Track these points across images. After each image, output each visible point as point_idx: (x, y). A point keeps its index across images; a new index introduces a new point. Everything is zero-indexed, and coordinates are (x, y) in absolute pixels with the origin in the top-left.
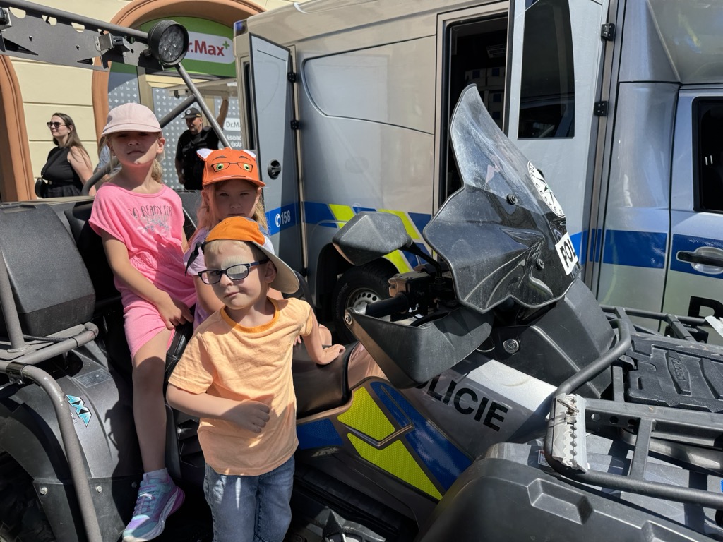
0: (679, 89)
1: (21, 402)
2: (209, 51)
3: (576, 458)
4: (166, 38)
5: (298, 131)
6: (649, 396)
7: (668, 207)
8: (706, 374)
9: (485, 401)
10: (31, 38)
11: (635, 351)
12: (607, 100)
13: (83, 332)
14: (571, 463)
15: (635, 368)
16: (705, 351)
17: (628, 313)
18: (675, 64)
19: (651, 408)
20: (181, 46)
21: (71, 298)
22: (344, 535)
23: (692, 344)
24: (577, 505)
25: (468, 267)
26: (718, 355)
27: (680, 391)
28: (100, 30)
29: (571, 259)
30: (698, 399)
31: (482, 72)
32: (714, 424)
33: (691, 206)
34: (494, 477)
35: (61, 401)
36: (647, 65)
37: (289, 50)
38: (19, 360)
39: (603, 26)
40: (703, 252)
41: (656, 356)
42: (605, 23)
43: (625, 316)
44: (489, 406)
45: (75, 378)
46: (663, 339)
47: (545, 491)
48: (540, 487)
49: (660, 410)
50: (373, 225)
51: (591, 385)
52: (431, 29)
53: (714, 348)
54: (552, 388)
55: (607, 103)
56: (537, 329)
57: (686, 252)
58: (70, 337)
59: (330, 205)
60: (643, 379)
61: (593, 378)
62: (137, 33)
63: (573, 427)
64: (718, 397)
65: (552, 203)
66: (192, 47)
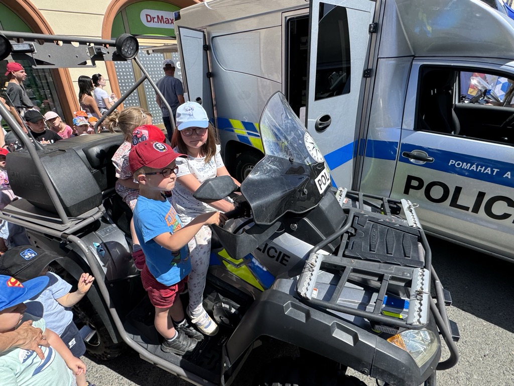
0: (413, 59)
1: (71, 249)
2: (166, 21)
5: (211, 78)
6: (354, 254)
7: (400, 127)
8: (387, 239)
9: (280, 253)
10: (49, 56)
11: (358, 224)
12: (371, 68)
13: (98, 212)
14: (305, 295)
15: (354, 235)
16: (392, 223)
17: (364, 195)
18: (411, 44)
19: (353, 260)
20: (135, 48)
21: (90, 196)
22: (223, 304)
23: (388, 217)
24: (305, 313)
26: (398, 225)
27: (370, 250)
28: (88, 44)
29: (325, 184)
30: (377, 255)
33: (412, 127)
34: (271, 301)
35: (87, 251)
37: (203, 32)
38: (67, 232)
39: (370, 25)
40: (416, 153)
41: (367, 226)
42: (371, 23)
43: (361, 198)
44: (282, 255)
45: (97, 232)
46: (375, 215)
47: (292, 307)
48: (290, 305)
49: (357, 262)
50: (214, 186)
51: (330, 245)
52: (279, 21)
53: (398, 220)
54: (313, 247)
55: (371, 70)
56: (306, 219)
57: (408, 152)
58: (91, 216)
59: (231, 120)
60: (355, 242)
61: (332, 242)
62: (109, 42)
63: (311, 273)
64: (388, 253)
65: (316, 156)
66: (156, 20)
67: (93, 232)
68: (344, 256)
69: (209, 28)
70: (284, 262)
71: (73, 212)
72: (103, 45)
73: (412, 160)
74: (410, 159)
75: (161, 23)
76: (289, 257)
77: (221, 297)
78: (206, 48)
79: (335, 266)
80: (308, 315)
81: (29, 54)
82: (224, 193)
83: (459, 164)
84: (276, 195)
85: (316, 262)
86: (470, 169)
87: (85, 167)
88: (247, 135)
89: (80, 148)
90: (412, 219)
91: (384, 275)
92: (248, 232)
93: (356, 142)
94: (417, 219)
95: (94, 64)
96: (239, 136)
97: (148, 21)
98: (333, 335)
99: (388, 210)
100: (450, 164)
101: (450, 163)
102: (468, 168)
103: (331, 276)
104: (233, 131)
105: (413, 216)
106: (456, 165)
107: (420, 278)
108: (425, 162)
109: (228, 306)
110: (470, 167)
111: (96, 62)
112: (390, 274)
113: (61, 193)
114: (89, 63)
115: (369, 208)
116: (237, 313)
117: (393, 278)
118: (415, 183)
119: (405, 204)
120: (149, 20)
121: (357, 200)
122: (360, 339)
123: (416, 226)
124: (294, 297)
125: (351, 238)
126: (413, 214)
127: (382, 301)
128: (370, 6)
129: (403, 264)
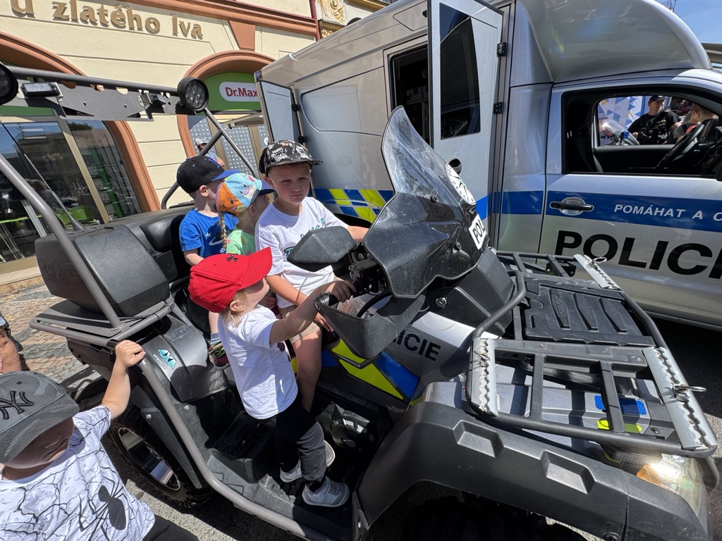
0: (552, 87)
2: (249, 94)
3: (490, 405)
4: (190, 91)
6: (540, 334)
7: (544, 172)
8: (579, 307)
9: (425, 342)
10: (85, 104)
12: (502, 101)
13: (164, 307)
14: (485, 408)
15: (528, 306)
16: (577, 286)
17: (520, 255)
18: (549, 67)
19: (542, 344)
20: (203, 95)
21: (150, 287)
22: (344, 420)
23: (565, 279)
24: (491, 440)
25: (400, 267)
26: (585, 288)
27: (562, 326)
28: (140, 91)
29: (481, 236)
30: (575, 332)
31: (419, 89)
32: (588, 356)
33: (559, 169)
34: (429, 423)
36: (530, 72)
37: (290, 89)
38: (116, 338)
39: (498, 45)
40: (567, 201)
41: (542, 293)
42: (499, 43)
43: (518, 259)
44: (428, 345)
45: (165, 335)
46: (546, 278)
47: (467, 430)
48: (463, 427)
49: (549, 346)
50: (320, 242)
51: (499, 325)
52: (380, 62)
53: (582, 282)
54: (470, 329)
55: (502, 104)
56: (458, 289)
57: (557, 202)
58: (153, 314)
59: (330, 190)
60: (534, 317)
61: (500, 320)
62: (170, 90)
63: (486, 371)
64: (590, 328)
65: (465, 195)
66: (237, 93)
67: (160, 336)
68: (525, 337)
69: (297, 85)
70: (432, 355)
71: (126, 310)
72: (162, 93)
73: (564, 211)
75: (243, 96)
76: (439, 347)
77: (341, 410)
78: (296, 108)
79: (516, 355)
80: (497, 444)
81: (53, 99)
83: (628, 209)
84: (420, 250)
85: (487, 351)
86: (645, 213)
87: (142, 248)
88: (352, 206)
89: (136, 225)
90: (602, 279)
91: (599, 362)
93: (490, 196)
94: (609, 278)
96: (342, 208)
97: (228, 95)
98: (548, 477)
99: (562, 271)
100: (615, 211)
101: (616, 209)
102: (641, 213)
103: (511, 370)
104: (334, 203)
105: (602, 274)
106: (624, 211)
107: (661, 362)
108: (582, 212)
109: (351, 424)
110: (644, 210)
111: (153, 114)
112: (610, 360)
113: (108, 284)
115: (530, 271)
117: (616, 367)
118: (569, 240)
119: (583, 261)
120: (230, 93)
122: (596, 480)
123: (613, 287)
124: (467, 413)
125: (526, 311)
126: (599, 271)
127: (618, 408)
128: (497, 20)
129: (621, 343)
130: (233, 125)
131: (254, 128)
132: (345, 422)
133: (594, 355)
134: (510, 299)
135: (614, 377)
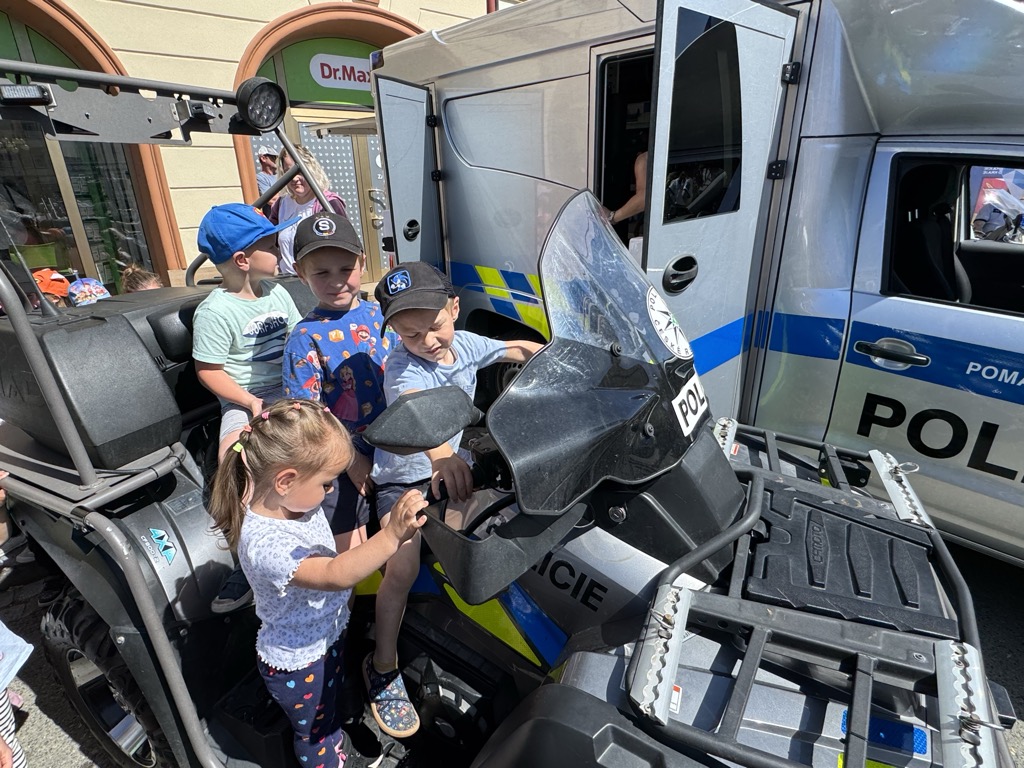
0: (877, 142)
1: (97, 543)
2: (359, 77)
3: (657, 705)
5: (440, 183)
6: (773, 592)
7: (849, 288)
8: (851, 552)
9: (583, 577)
10: (87, 116)
11: (772, 509)
12: (785, 159)
13: (168, 457)
14: (649, 710)
15: (766, 537)
16: (857, 510)
18: (874, 108)
19: (770, 610)
20: (278, 106)
21: (151, 423)
22: (440, 687)
23: (842, 494)
24: (651, 763)
25: (538, 465)
26: (872, 516)
27: (812, 582)
28: (176, 96)
29: (695, 412)
30: (831, 596)
32: (841, 641)
35: (126, 553)
36: (838, 115)
37: (428, 89)
39: (785, 66)
40: (885, 343)
41: (796, 516)
42: (787, 62)
43: (773, 445)
44: (587, 583)
45: (165, 504)
46: (811, 487)
47: (616, 741)
48: (610, 735)
49: (781, 614)
50: (418, 414)
51: (709, 565)
52: (584, 66)
53: (870, 504)
54: (659, 566)
55: (784, 163)
56: (647, 497)
57: (867, 342)
58: (150, 468)
59: (479, 268)
60: (770, 559)
61: (711, 557)
62: (224, 94)
63: (665, 645)
64: (858, 592)
65: (674, 343)
66: (339, 74)
67: (156, 505)
68: (746, 595)
69: (439, 83)
70: (592, 601)
71: (108, 458)
72: (211, 100)
73: (878, 361)
74: (872, 357)
75: (350, 79)
76: (604, 590)
77: (438, 670)
78: (433, 121)
79: (724, 623)
81: (41, 109)
82: (445, 430)
83: (990, 373)
84: (579, 438)
85: (676, 611)
86: (1019, 384)
87: (146, 356)
88: (511, 299)
89: (142, 315)
90: (904, 504)
91: (856, 655)
92: (503, 531)
93: (750, 318)
94: (917, 503)
95: (187, 138)
96: (495, 301)
97: (324, 76)
99: (841, 477)
100: (968, 372)
101: (970, 369)
102: (1013, 382)
103: (716, 646)
104: (482, 290)
105: (907, 493)
106: (984, 374)
107: (957, 670)
108: (910, 365)
109: (451, 696)
110: (1019, 379)
111: (192, 134)
112: (875, 654)
113: (84, 413)
114: (177, 134)
115: (790, 469)
116: (473, 713)
117: (882, 667)
118: (883, 411)
119: (882, 464)
120: (327, 73)
121: (764, 448)
123: (919, 520)
124: (621, 712)
125: (759, 545)
126: (904, 487)
127: (863, 739)
128: (784, 26)
129: (902, 626)
130: (324, 132)
131: (361, 138)
132: (442, 692)
133: (851, 639)
134: (732, 524)
135: (874, 682)
